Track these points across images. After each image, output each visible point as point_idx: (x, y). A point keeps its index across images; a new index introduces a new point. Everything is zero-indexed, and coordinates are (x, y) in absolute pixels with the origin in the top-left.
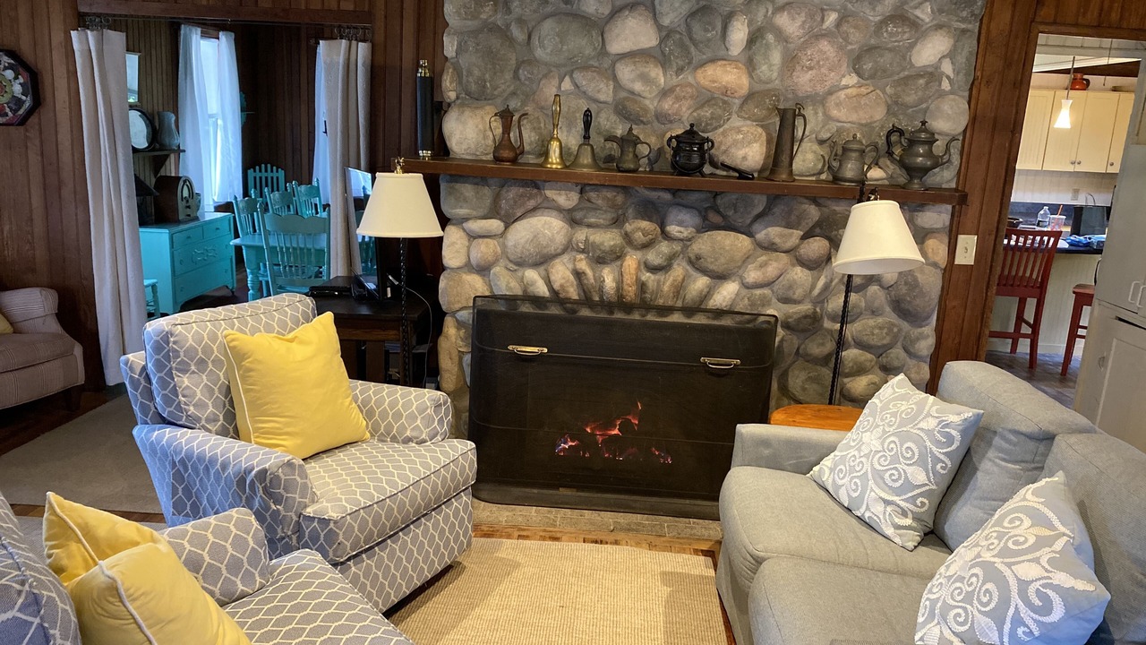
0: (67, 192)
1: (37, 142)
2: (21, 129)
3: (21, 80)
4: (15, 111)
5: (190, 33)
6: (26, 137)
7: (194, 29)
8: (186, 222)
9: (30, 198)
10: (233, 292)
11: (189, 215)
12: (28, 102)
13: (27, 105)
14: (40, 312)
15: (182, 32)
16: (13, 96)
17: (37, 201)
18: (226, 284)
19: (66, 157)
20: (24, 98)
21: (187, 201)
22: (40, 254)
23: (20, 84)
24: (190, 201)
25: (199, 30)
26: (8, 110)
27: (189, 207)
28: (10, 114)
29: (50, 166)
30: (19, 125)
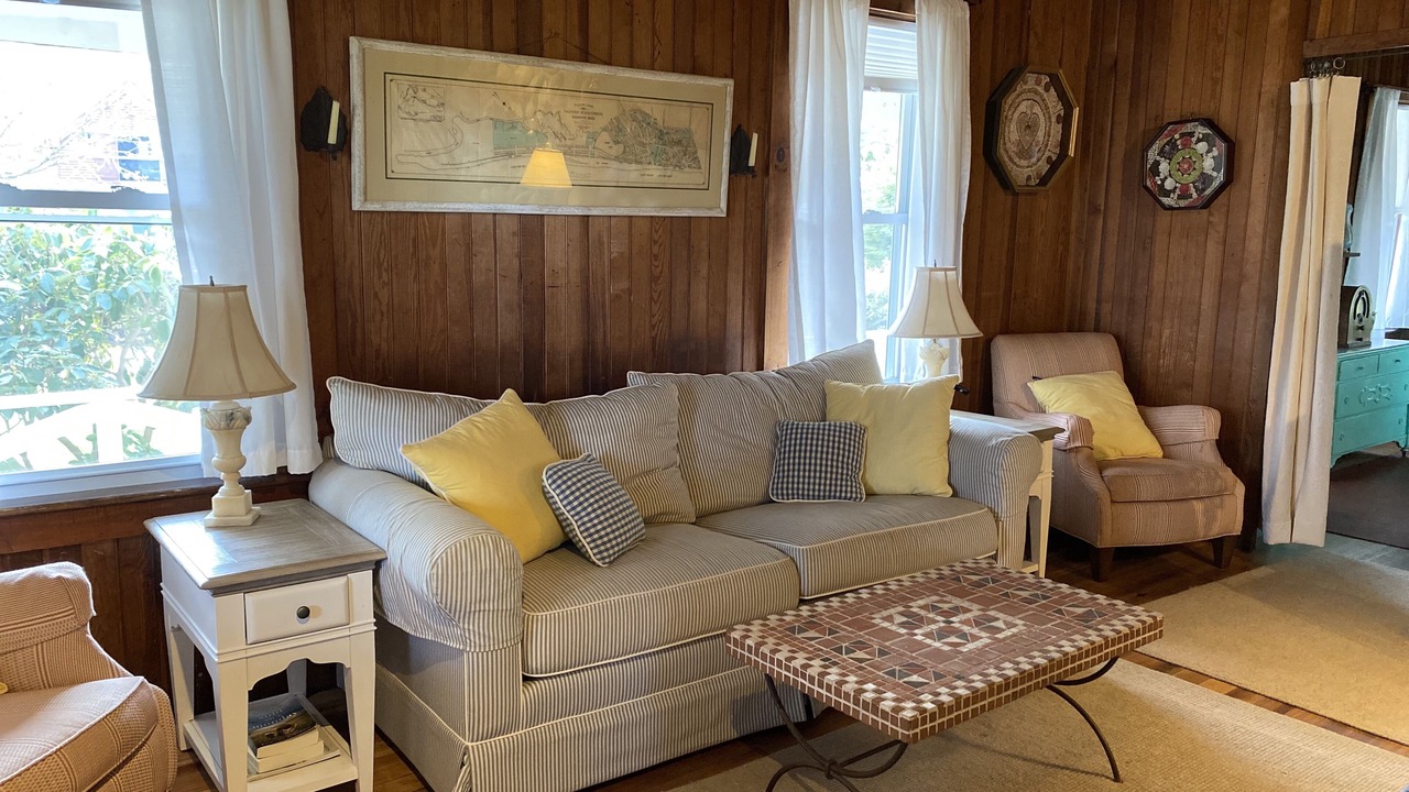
0: (1249, 291)
1: (1221, 228)
2: (1205, 212)
3: (1215, 152)
4: (1200, 191)
5: (1387, 99)
6: (1209, 222)
7: (1392, 92)
8: (1354, 348)
9: (1200, 297)
10: (1404, 453)
11: (1361, 339)
12: (1219, 178)
13: (1216, 184)
14: (1199, 436)
15: (1377, 97)
16: (1202, 173)
17: (1208, 301)
18: (1395, 440)
19: (1254, 246)
20: (1215, 174)
21: (1361, 320)
22: (1202, 365)
23: (1213, 157)
24: (1364, 319)
25: (1398, 93)
26: (1193, 190)
27: (1362, 328)
28: (1195, 195)
29: (1231, 257)
30: (1202, 208)
